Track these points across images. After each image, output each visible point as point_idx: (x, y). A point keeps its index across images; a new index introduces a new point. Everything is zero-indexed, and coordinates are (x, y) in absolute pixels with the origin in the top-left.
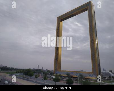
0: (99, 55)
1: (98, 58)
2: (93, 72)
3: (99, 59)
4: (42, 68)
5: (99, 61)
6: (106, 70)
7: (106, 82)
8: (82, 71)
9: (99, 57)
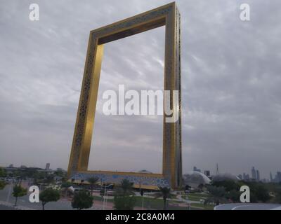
0: (180, 134)
1: (178, 141)
2: (164, 174)
3: (180, 143)
4: (48, 165)
5: (180, 147)
6: (199, 171)
7: (187, 198)
8: (144, 171)
9: (180, 137)
